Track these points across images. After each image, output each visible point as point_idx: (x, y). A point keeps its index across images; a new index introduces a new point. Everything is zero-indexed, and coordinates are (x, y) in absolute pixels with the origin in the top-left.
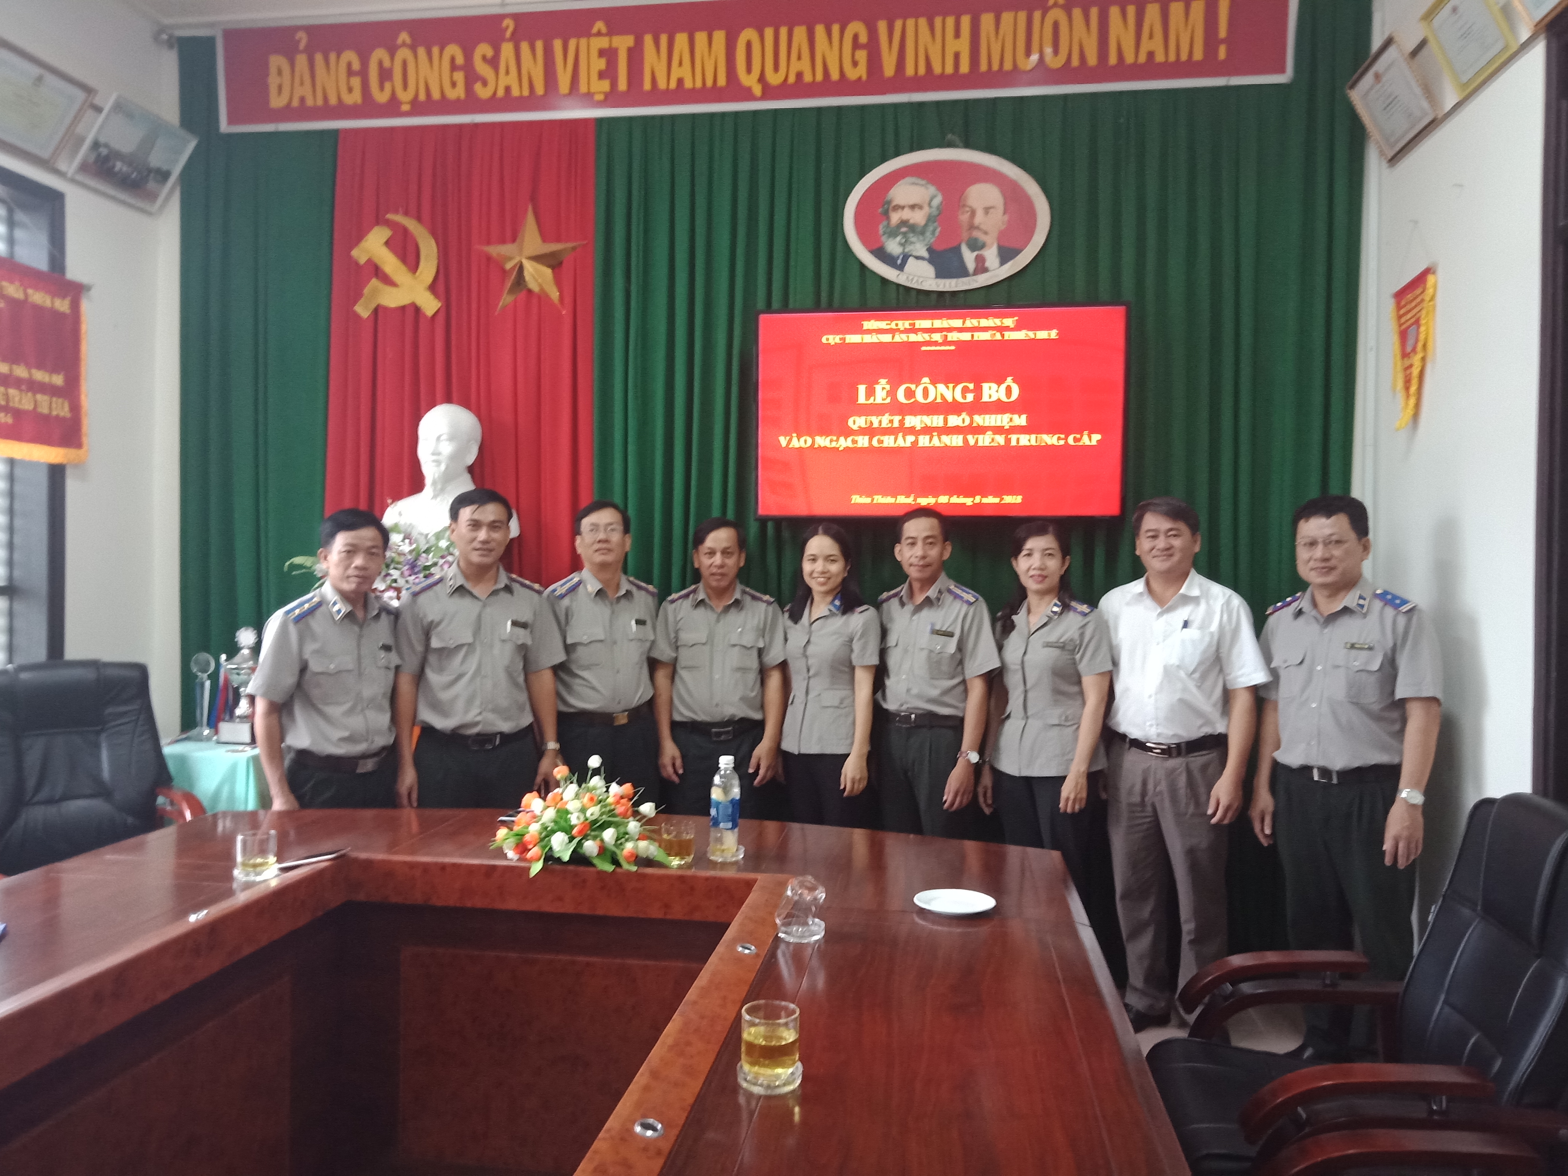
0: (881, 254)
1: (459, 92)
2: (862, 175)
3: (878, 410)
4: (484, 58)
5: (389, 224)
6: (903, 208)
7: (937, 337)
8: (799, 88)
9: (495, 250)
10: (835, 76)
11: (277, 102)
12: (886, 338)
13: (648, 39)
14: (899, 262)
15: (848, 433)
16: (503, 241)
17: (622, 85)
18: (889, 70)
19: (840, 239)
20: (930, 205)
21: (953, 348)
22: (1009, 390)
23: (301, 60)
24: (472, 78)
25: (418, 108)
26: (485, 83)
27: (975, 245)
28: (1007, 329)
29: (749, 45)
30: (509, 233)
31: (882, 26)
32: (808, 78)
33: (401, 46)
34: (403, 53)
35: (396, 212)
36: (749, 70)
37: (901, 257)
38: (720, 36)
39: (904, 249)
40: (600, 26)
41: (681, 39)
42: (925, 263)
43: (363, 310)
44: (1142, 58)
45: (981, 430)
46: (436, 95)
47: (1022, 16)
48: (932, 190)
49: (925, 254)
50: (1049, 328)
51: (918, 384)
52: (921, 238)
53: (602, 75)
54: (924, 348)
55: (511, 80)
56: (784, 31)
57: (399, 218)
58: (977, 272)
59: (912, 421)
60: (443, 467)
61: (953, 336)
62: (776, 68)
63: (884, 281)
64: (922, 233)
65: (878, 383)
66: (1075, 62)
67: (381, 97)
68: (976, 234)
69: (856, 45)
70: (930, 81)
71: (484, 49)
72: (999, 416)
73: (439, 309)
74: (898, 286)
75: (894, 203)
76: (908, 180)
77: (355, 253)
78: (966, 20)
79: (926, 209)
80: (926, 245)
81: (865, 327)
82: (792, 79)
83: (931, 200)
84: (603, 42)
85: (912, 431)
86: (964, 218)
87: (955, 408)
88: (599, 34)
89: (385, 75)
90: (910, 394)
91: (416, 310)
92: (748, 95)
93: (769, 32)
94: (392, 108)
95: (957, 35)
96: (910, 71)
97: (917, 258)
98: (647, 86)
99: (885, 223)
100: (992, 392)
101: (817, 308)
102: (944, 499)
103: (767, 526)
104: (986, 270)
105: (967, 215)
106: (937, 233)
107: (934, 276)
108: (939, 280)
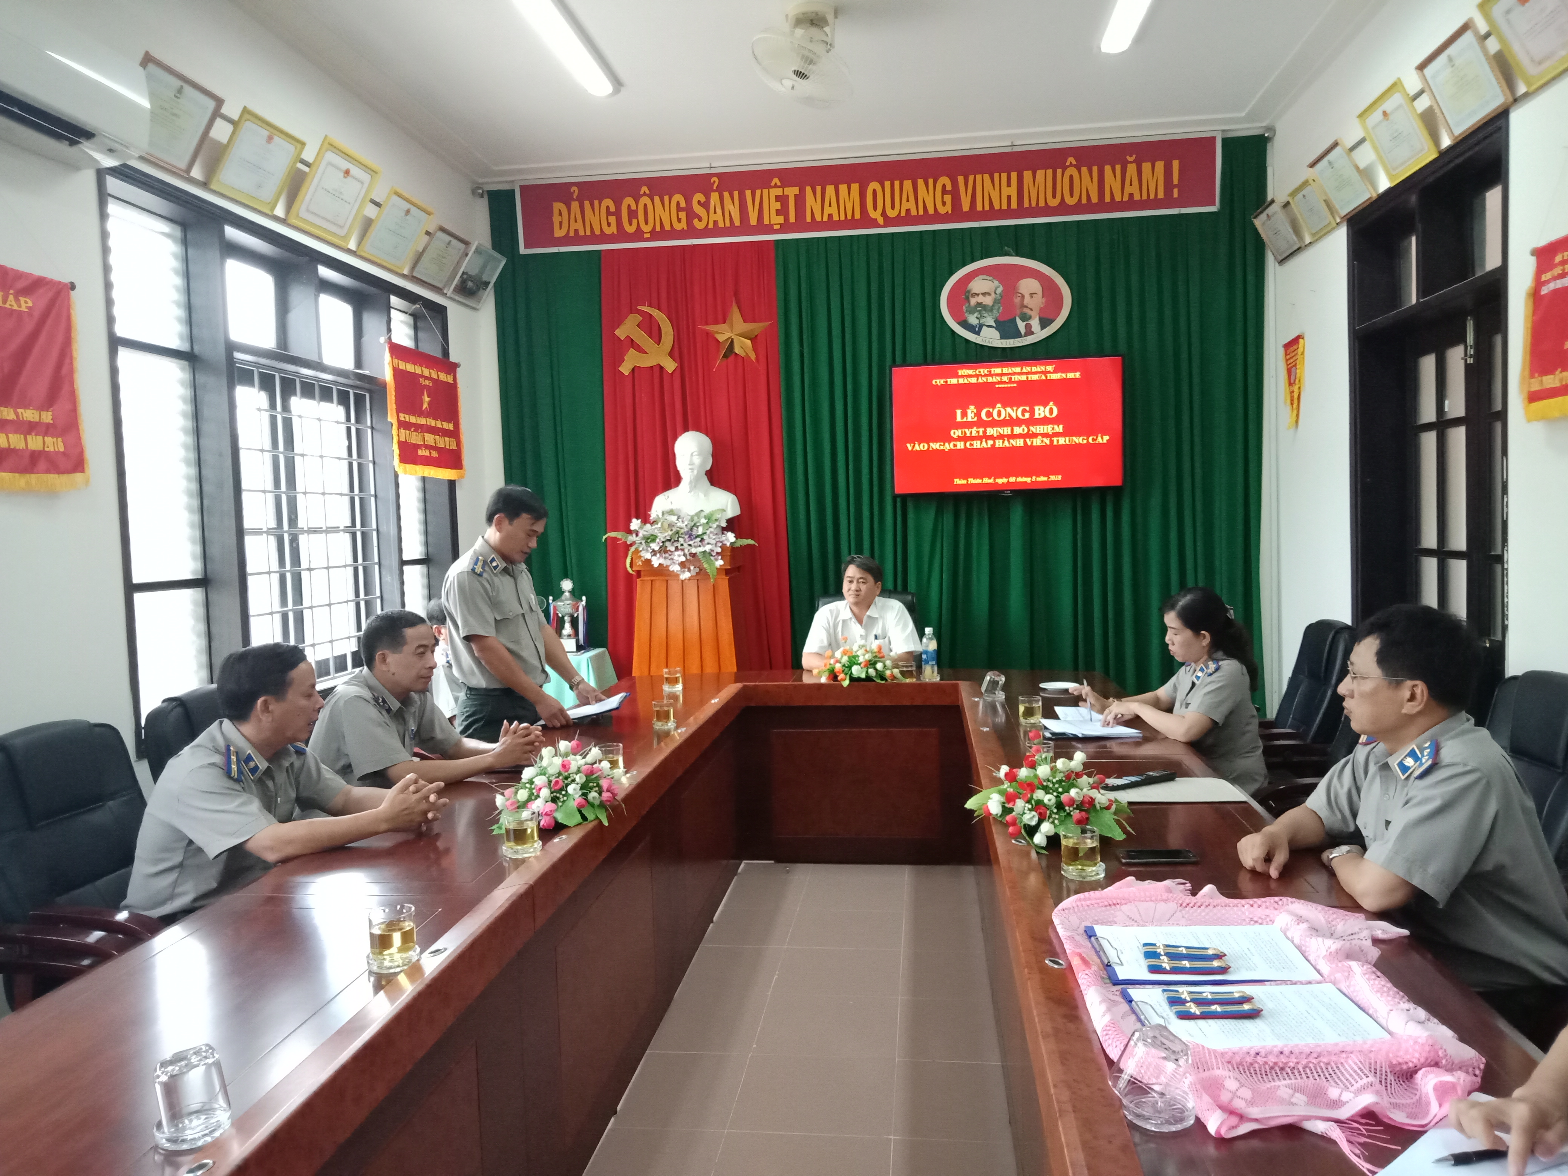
0: (965, 325)
1: (683, 225)
2: (951, 274)
3: (969, 425)
4: (699, 202)
5: (639, 312)
6: (978, 295)
7: (1005, 379)
8: (909, 219)
9: (712, 329)
10: (931, 211)
11: (559, 233)
12: (973, 380)
13: (808, 189)
14: (977, 329)
15: (950, 439)
16: (717, 322)
17: (792, 219)
18: (966, 207)
19: (938, 315)
20: (995, 293)
21: (1015, 385)
22: (1051, 411)
23: (575, 205)
24: (691, 215)
25: (655, 235)
26: (700, 220)
27: (1025, 318)
28: (1049, 372)
29: (874, 191)
30: (720, 317)
31: (961, 179)
32: (914, 212)
33: (642, 196)
34: (645, 200)
35: (644, 305)
36: (875, 209)
37: (978, 326)
38: (855, 187)
39: (979, 321)
40: (776, 181)
41: (830, 189)
42: (994, 329)
43: (625, 369)
44: (1126, 198)
45: (1035, 435)
46: (667, 227)
47: (1050, 172)
48: (996, 283)
49: (994, 325)
50: (1075, 371)
51: (994, 408)
52: (990, 314)
53: (778, 213)
54: (997, 386)
55: (718, 217)
56: (897, 183)
57: (646, 309)
58: (1026, 335)
59: (990, 431)
61: (1016, 378)
62: (893, 208)
64: (991, 310)
65: (969, 408)
66: (1084, 201)
67: (630, 229)
68: (1026, 310)
69: (944, 191)
70: (993, 213)
71: (699, 197)
72: (1045, 427)
73: (676, 368)
75: (972, 292)
76: (981, 277)
77: (618, 332)
78: (1014, 175)
79: (993, 294)
80: (994, 318)
81: (960, 374)
82: (903, 214)
83: (996, 289)
84: (779, 192)
85: (991, 437)
87: (1018, 422)
88: (776, 186)
89: (632, 214)
90: (989, 414)
91: (661, 368)
92: (874, 224)
93: (887, 184)
94: (638, 235)
95: (1009, 185)
96: (979, 208)
97: (988, 326)
98: (809, 219)
99: (967, 305)
100: (1040, 412)
102: (1012, 479)
103: (898, 500)
104: (1032, 333)
105: (1019, 299)
106: (1000, 311)
107: (999, 338)
108: (1002, 340)
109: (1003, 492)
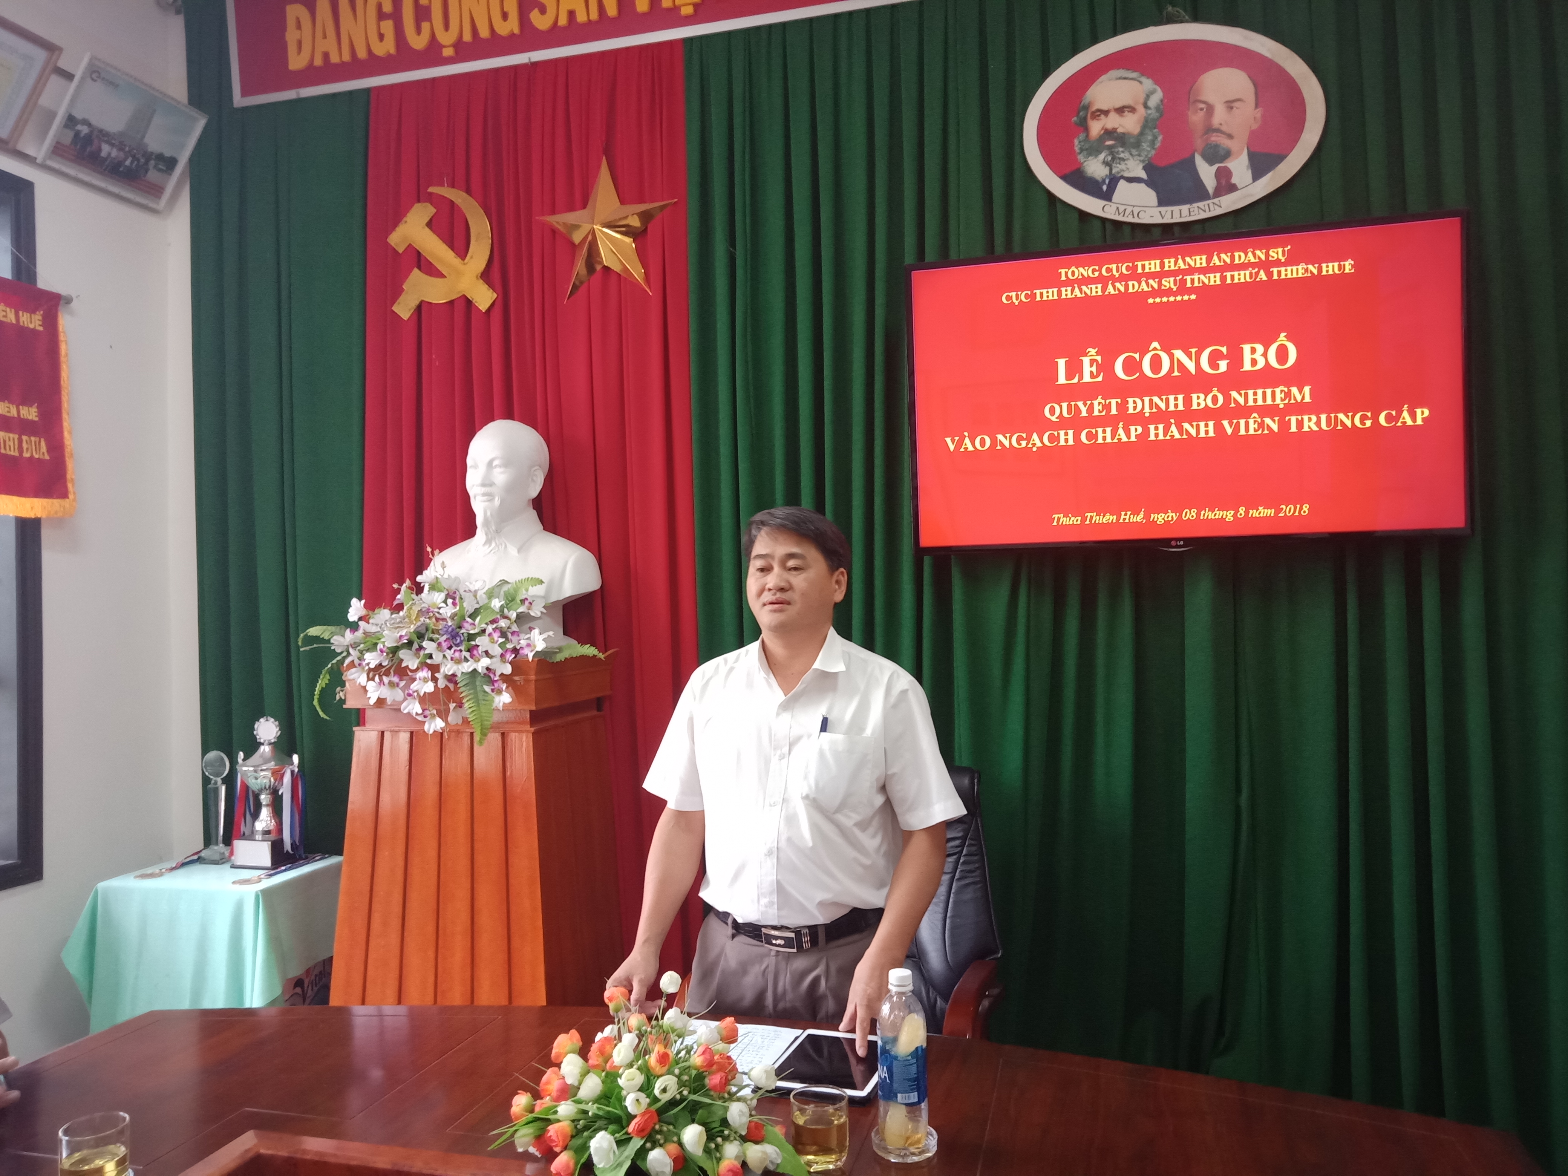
0: (1078, 179)
1: (511, 26)
2: (1046, 73)
3: (1088, 392)
5: (432, 199)
6: (1106, 113)
7: (1169, 283)
9: (560, 220)
11: (296, 62)
12: (1095, 290)
14: (1105, 188)
15: (1043, 425)
16: (571, 208)
19: (1017, 163)
20: (1146, 106)
21: (1193, 297)
22: (1282, 355)
23: (323, 8)
24: (527, 4)
25: (463, 52)
27: (1216, 155)
28: (1278, 263)
30: (578, 197)
35: (441, 184)
37: (1107, 181)
39: (1111, 170)
42: (1143, 186)
43: (404, 309)
45: (1245, 412)
46: (484, 33)
48: (1148, 83)
49: (1143, 175)
50: (1340, 258)
51: (1143, 351)
52: (1134, 152)
54: (1150, 300)
55: (577, 2)
57: (445, 191)
58: (1219, 193)
59: (1134, 405)
60: (497, 502)
61: (1198, 280)
63: (1084, 216)
64: (1137, 145)
65: (1086, 355)
67: (418, 42)
68: (1215, 138)
72: (1269, 391)
73: (494, 302)
74: (1104, 220)
75: (1094, 109)
76: (1114, 73)
77: (392, 238)
79: (1141, 110)
80: (1143, 161)
81: (1063, 277)
83: (1148, 97)
85: (1139, 419)
86: (1196, 118)
87: (1202, 382)
89: (422, 13)
90: (1131, 366)
91: (467, 303)
94: (432, 54)
97: (1130, 180)
99: (1082, 136)
100: (1256, 357)
101: (990, 256)
102: (1190, 514)
103: (927, 561)
104: (1233, 188)
105: (1201, 114)
106: (1158, 144)
107: (1155, 203)
108: (1163, 209)
109: (1166, 542)
